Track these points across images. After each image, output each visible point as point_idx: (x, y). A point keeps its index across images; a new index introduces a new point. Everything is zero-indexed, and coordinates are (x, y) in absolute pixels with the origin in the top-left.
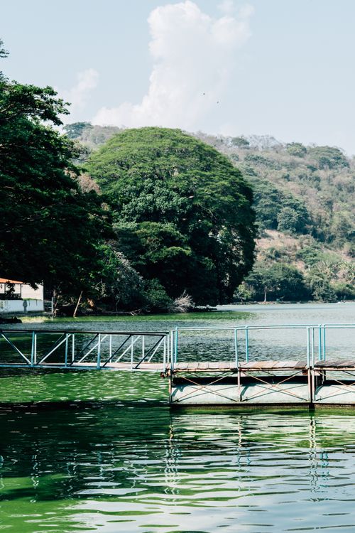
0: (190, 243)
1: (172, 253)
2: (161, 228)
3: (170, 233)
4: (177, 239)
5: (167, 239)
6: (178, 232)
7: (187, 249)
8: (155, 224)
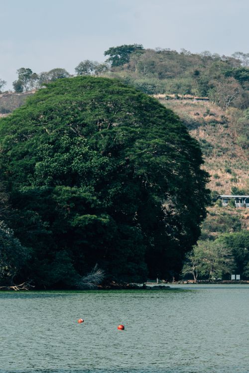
0: (109, 211)
1: (84, 221)
2: (74, 192)
3: (85, 199)
4: (92, 206)
5: (81, 205)
6: (95, 198)
7: (105, 218)
8: (68, 188)
